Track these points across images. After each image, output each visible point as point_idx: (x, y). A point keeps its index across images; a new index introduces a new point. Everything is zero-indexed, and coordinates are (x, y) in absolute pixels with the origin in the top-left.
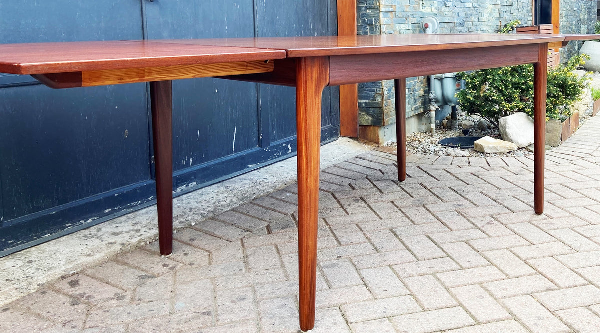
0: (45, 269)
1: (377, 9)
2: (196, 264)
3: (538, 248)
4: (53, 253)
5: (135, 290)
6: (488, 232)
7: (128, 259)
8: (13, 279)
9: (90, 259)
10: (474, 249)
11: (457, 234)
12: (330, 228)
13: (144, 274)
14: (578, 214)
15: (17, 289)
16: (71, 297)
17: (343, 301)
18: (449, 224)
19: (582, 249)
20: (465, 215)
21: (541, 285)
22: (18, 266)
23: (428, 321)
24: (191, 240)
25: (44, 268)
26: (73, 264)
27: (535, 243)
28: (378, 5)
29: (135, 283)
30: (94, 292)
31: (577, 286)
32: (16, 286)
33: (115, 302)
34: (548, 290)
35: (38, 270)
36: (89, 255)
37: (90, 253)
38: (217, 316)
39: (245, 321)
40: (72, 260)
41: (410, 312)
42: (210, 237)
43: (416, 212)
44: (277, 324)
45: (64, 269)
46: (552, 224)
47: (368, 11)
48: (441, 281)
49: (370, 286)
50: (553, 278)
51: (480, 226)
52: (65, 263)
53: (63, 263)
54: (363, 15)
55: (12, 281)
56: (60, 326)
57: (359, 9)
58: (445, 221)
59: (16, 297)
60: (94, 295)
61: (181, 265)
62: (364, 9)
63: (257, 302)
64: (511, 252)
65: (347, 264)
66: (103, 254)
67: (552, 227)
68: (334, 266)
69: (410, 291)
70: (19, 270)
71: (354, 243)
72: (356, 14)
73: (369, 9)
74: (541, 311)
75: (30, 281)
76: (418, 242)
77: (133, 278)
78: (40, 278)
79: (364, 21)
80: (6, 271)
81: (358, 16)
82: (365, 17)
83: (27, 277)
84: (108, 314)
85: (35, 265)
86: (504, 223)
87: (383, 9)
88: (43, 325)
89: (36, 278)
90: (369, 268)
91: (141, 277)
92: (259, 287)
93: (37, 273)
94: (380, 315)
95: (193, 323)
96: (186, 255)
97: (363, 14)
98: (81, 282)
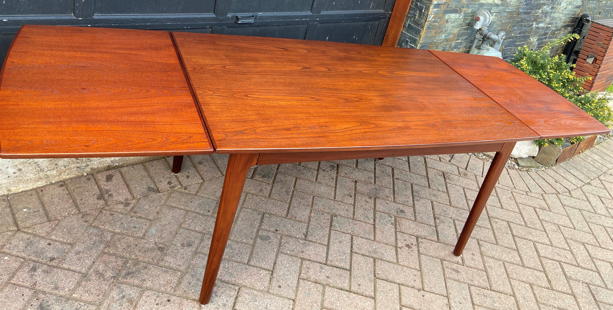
2: (188, 189)
3: (423, 296)
5: (139, 199)
6: (400, 256)
7: (152, 166)
10: (375, 271)
11: (375, 246)
12: (293, 191)
13: (153, 186)
15: (78, 168)
16: (101, 190)
17: (246, 282)
18: (377, 232)
20: (398, 226)
24: (199, 162)
27: (426, 289)
29: (143, 193)
30: (115, 192)
32: (78, 165)
33: (121, 206)
38: (166, 255)
39: (175, 270)
42: (212, 165)
43: (363, 203)
44: (192, 284)
46: (458, 272)
48: (324, 297)
49: (275, 275)
51: (399, 245)
56: (81, 216)
58: (377, 226)
59: (74, 174)
60: (114, 195)
61: (179, 186)
63: (195, 253)
64: (400, 290)
65: (275, 241)
67: (455, 276)
68: (268, 238)
69: (296, 295)
71: (297, 219)
75: (88, 163)
76: (340, 242)
77: (145, 187)
78: (95, 163)
83: (87, 159)
84: (111, 218)
86: (421, 251)
88: (72, 211)
89: (92, 162)
90: (286, 254)
91: (150, 189)
92: (207, 236)
95: (149, 254)
96: (188, 177)
98: (114, 178)
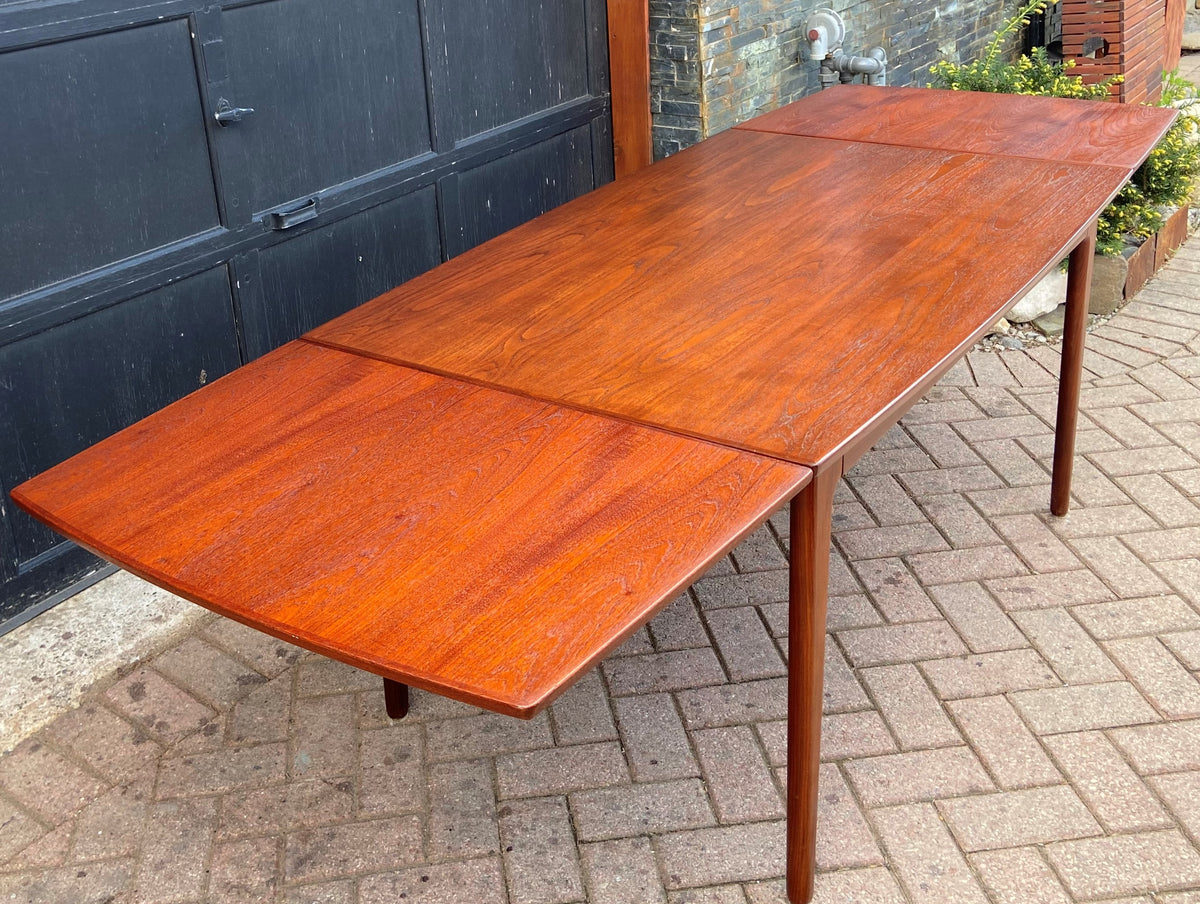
0: (91, 653)
1: (693, 26)
3: (980, 664)
4: (102, 615)
5: (232, 710)
6: (884, 607)
7: (221, 632)
8: (42, 676)
9: (161, 628)
10: (845, 656)
13: (246, 672)
14: (1095, 563)
15: (50, 698)
16: (132, 722)
17: (575, 781)
19: (1073, 678)
20: (847, 551)
21: (959, 778)
22: (48, 646)
23: (721, 854)
25: (90, 650)
26: (135, 641)
27: (977, 649)
28: (695, 17)
29: (233, 693)
30: (169, 713)
31: (1034, 786)
32: (48, 691)
33: (199, 739)
34: (974, 792)
35: (79, 653)
36: (159, 619)
37: (160, 613)
38: (361, 794)
39: (402, 816)
40: (133, 630)
41: (693, 825)
44: (457, 828)
45: (120, 651)
46: (1028, 590)
47: (674, 30)
48: (763, 746)
49: (629, 744)
50: (991, 757)
51: (871, 586)
52: (120, 638)
53: (117, 637)
54: (663, 38)
55: (41, 680)
56: (117, 791)
57: (654, 24)
59: (50, 714)
60: (169, 720)
62: (663, 23)
63: (426, 767)
64: (921, 671)
66: (180, 617)
67: (1026, 600)
69: (700, 766)
70: (51, 655)
72: (647, 35)
73: (675, 25)
74: (945, 851)
75: (69, 679)
76: (737, 628)
77: (228, 680)
78: (84, 673)
79: (665, 52)
80: (30, 656)
81: (652, 39)
82: (666, 42)
83: (64, 672)
84: (190, 770)
85: (73, 644)
86: (925, 581)
87: (706, 27)
88: (92, 789)
89: (78, 673)
90: (631, 695)
91: (242, 681)
92: (433, 725)
93: (79, 663)
94: (635, 829)
95: (323, 807)
97: (663, 36)
98: (148, 688)
